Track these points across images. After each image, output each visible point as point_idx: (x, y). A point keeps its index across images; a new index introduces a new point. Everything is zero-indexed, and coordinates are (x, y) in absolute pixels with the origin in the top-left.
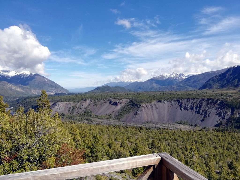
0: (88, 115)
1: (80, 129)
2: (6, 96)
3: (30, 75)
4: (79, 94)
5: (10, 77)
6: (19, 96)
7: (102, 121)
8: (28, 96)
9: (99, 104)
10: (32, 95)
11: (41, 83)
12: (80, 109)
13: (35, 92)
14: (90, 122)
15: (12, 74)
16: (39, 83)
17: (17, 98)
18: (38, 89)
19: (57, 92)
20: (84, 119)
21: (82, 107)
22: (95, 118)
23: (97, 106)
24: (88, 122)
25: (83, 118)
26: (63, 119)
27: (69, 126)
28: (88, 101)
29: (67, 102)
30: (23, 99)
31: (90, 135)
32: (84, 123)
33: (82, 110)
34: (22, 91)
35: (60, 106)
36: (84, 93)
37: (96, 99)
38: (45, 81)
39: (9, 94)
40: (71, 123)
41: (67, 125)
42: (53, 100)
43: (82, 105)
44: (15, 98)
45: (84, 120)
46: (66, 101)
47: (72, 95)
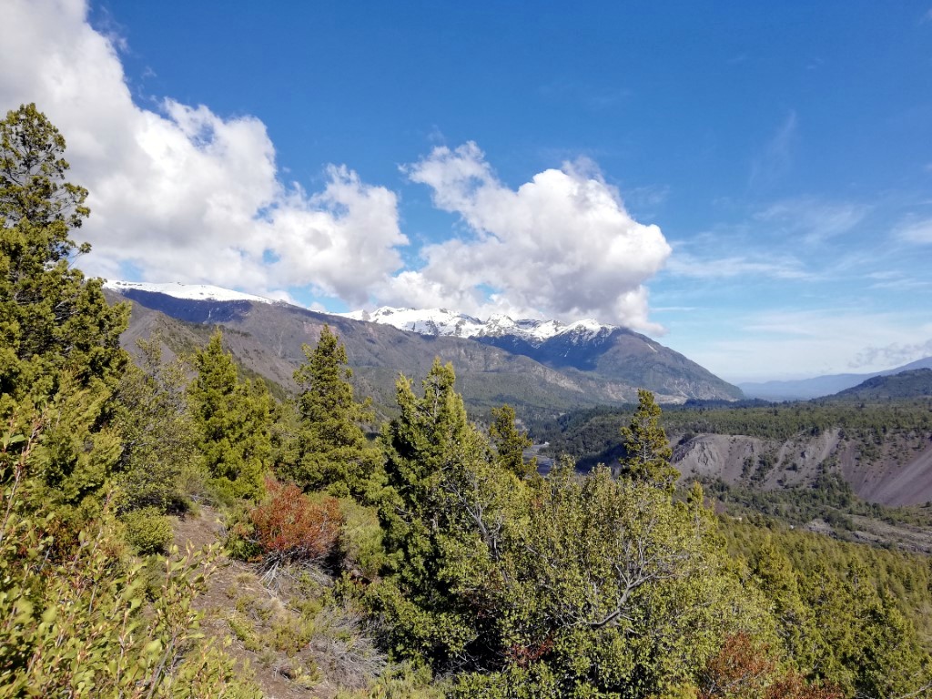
0: (828, 498)
1: (797, 555)
2: (528, 405)
3: (599, 334)
4: (785, 403)
5: (540, 342)
6: (567, 405)
7: (904, 532)
8: (593, 407)
9: (885, 452)
10: (608, 404)
11: (636, 360)
12: (794, 468)
13: (616, 393)
14: (840, 531)
15: (545, 332)
16: (628, 362)
17: (561, 411)
18: (627, 383)
19: (697, 395)
20: (810, 514)
21: (799, 462)
22: (864, 515)
23: (877, 464)
24: (833, 530)
25: (809, 509)
26: (721, 502)
27: (746, 536)
28: (829, 438)
29: (737, 437)
30: (580, 416)
31: (849, 596)
32: (815, 534)
33: (804, 472)
34: (576, 388)
35: (706, 451)
36: (810, 401)
37: (866, 431)
38: (652, 353)
39: (536, 397)
40: (756, 525)
41: (739, 530)
42: (681, 424)
43: (803, 455)
44: (556, 411)
45: (815, 517)
46: (733, 431)
47: (755, 409)
